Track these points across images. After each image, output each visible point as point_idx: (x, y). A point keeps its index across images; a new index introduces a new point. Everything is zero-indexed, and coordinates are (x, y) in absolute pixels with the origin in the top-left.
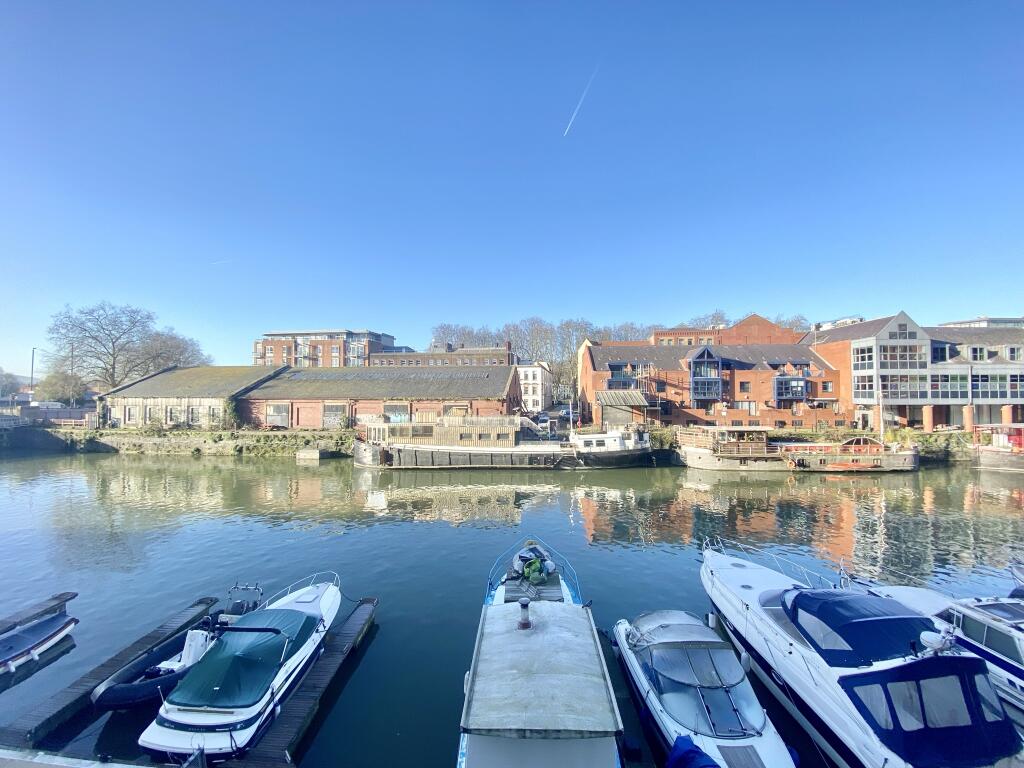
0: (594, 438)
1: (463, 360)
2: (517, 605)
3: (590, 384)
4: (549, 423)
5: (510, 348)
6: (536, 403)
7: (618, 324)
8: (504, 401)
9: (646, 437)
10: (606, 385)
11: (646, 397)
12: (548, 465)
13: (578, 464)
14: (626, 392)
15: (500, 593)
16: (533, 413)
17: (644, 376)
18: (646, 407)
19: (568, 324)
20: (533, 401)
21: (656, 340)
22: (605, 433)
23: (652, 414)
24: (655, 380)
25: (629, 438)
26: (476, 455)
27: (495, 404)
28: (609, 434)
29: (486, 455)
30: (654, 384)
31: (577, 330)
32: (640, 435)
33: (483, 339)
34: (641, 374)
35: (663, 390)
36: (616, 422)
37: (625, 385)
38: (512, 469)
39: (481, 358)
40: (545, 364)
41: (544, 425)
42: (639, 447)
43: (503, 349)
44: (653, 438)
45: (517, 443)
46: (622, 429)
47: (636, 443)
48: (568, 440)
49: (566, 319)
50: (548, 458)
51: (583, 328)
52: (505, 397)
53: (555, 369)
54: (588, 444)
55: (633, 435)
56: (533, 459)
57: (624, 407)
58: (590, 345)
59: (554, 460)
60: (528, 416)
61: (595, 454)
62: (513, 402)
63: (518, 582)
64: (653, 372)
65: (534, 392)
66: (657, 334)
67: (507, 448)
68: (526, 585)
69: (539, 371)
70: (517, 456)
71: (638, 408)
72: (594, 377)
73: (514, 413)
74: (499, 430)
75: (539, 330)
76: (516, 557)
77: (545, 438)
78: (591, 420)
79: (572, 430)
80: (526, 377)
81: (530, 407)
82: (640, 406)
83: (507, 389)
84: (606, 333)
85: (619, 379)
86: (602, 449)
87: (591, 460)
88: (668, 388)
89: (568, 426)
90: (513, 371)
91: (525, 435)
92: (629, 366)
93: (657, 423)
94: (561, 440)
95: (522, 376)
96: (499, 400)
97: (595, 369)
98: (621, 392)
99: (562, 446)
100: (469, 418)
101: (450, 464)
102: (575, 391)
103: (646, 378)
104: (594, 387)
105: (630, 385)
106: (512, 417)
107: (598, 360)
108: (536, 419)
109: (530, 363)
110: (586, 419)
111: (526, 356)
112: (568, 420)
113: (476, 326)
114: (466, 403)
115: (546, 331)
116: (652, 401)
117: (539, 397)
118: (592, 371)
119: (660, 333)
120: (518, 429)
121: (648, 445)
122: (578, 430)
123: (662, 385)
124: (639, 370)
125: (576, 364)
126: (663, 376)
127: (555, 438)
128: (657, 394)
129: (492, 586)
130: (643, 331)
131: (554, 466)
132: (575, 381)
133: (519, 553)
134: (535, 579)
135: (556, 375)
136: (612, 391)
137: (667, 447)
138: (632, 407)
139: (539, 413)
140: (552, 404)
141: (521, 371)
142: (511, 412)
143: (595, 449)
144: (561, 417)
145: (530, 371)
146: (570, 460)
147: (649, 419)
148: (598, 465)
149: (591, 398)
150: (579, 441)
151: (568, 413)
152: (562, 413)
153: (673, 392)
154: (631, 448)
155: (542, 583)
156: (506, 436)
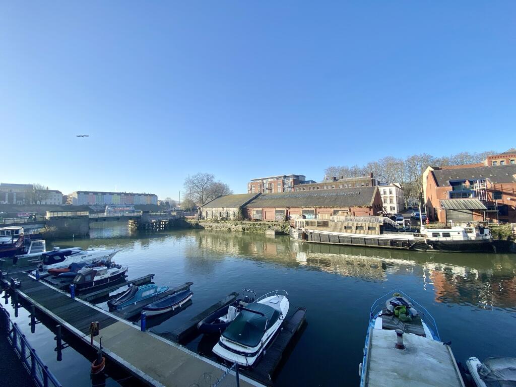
0: (441, 231)
1: (343, 185)
2: (393, 332)
3: (434, 195)
4: (404, 220)
5: (372, 176)
6: (392, 208)
7: (454, 155)
8: (371, 207)
9: (486, 231)
10: (448, 196)
11: (484, 203)
12: (405, 247)
13: (429, 248)
14: (466, 200)
15: (378, 322)
16: (391, 214)
17: (482, 188)
18: (485, 210)
19: (413, 159)
20: (391, 206)
21: (490, 162)
22: (450, 228)
23: (491, 215)
24: (491, 191)
25: (471, 232)
26: (355, 238)
27: (365, 209)
28: (453, 229)
29: (361, 239)
30: (491, 194)
31: (420, 161)
32: (481, 230)
33: (355, 173)
34: (478, 186)
35: (500, 198)
36: (459, 221)
37: (466, 195)
38: (379, 248)
39: (354, 183)
40: (398, 184)
41: (400, 222)
42: (481, 238)
43: (368, 177)
44: (492, 232)
45: (381, 233)
46: (464, 226)
47: (477, 235)
48: (419, 231)
49: (412, 154)
50: (405, 243)
51: (426, 161)
52: (371, 205)
53: (405, 187)
54: (435, 235)
55: (474, 230)
56: (393, 242)
57: (465, 211)
58: (433, 170)
59: (409, 245)
60: (388, 216)
61: (442, 242)
62: (377, 208)
63: (391, 318)
64: (489, 184)
65: (391, 201)
66: (489, 158)
67: (375, 235)
68: (396, 321)
69: (394, 189)
70: (382, 240)
71: (479, 211)
72: (438, 191)
73: (378, 215)
74: (368, 224)
75: (393, 165)
76: (388, 302)
77: (401, 230)
78: (437, 219)
79: (422, 225)
80: (385, 193)
81: (389, 211)
82: (479, 210)
83: (373, 200)
84: (445, 161)
85: (458, 189)
86: (448, 239)
87: (436, 245)
88: (504, 196)
89: (419, 223)
90: (376, 189)
91: (385, 228)
92: (467, 182)
93: (496, 222)
94: (414, 232)
95: (382, 193)
96: (368, 207)
97: (438, 185)
98: (462, 200)
99: (415, 236)
100: (349, 217)
101: (339, 242)
102: (422, 200)
103: (483, 189)
104: (438, 197)
105: (469, 195)
106: (377, 217)
107: (440, 179)
108: (394, 218)
109: (387, 184)
110: (432, 217)
111: (384, 180)
112: (418, 219)
113: (350, 166)
114: (347, 209)
115: (397, 164)
116: (490, 205)
117: (395, 204)
118: (436, 187)
119: (491, 158)
120: (382, 224)
121: (488, 237)
122: (426, 225)
123: (498, 194)
124: (477, 184)
125: (421, 184)
126: (498, 187)
127: (408, 230)
128: (494, 201)
129: (373, 316)
130: (477, 157)
131: (409, 249)
132: (421, 194)
133: (389, 300)
134: (403, 318)
135: (406, 191)
136: (454, 200)
137: (505, 239)
138: (472, 210)
139: (395, 214)
140: (403, 209)
141: (381, 189)
142: (376, 214)
143: (442, 239)
144: (412, 217)
145: (387, 189)
146: (422, 245)
147: (488, 219)
148: (444, 249)
149: (436, 204)
150: (427, 233)
151: (419, 215)
152: (413, 214)
153: (509, 199)
154: (473, 239)
155: (408, 321)
156: (374, 228)
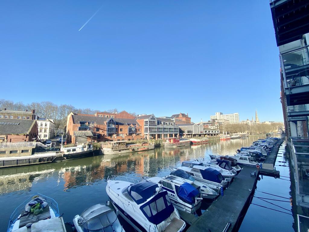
0: (71, 148)
1: (4, 116)
2: (25, 227)
3: (71, 128)
4: (51, 144)
5: (34, 111)
6: (45, 136)
7: (85, 109)
8: (27, 135)
9: (91, 146)
10: (78, 129)
11: (93, 133)
12: (49, 161)
13: (64, 159)
14: (85, 131)
15: (17, 223)
16: (43, 140)
17: (92, 126)
18: (92, 136)
19: (64, 106)
20: (44, 134)
21: (97, 115)
22: (76, 146)
23: (94, 139)
24: (96, 128)
25: (85, 147)
26: (7, 161)
27: (22, 136)
28: (78, 146)
29: (14, 161)
30: (95, 129)
31: (68, 109)
32: (89, 146)
33: (19, 107)
34: (91, 125)
35: (98, 131)
36: (81, 142)
37: (86, 129)
38: (29, 165)
39: (16, 116)
40: (52, 120)
41: (49, 145)
42: (89, 150)
43: (31, 113)
44: (94, 146)
45: (33, 153)
46: (83, 144)
47: (88, 149)
48: (60, 150)
49: (64, 104)
50: (49, 159)
51: (71, 109)
52: (28, 134)
53: (56, 123)
54: (69, 151)
55: (87, 146)
56: (41, 160)
57: (84, 137)
58: (73, 114)
59: (52, 159)
60: (41, 142)
61: (71, 154)
62: (33, 135)
63: (27, 217)
64: (95, 125)
65: (45, 131)
66: (98, 113)
67: (28, 156)
68: (31, 216)
69: (48, 123)
70: (32, 159)
71: (90, 137)
72: (73, 126)
73: (33, 141)
74: (23, 149)
75: (51, 108)
76: (27, 205)
77: (49, 150)
78: (71, 142)
79: (62, 146)
80: (42, 125)
81: (42, 138)
82: (90, 136)
83: (30, 130)
84: (80, 111)
85: (83, 126)
86: (75, 152)
87: (68, 156)
88: (100, 130)
89: (60, 145)
90: (34, 122)
91: (38, 150)
92: (87, 123)
93: (96, 141)
94: (57, 150)
95: (39, 125)
96: (24, 135)
97: (74, 123)
98: (84, 132)
99: (57, 153)
100: (4, 144)
102: (65, 131)
103: (93, 127)
104: (73, 130)
105: (87, 129)
106: (31, 142)
107: (76, 120)
108: (45, 143)
109: (44, 119)
110: (69, 141)
111: (43, 117)
112: (61, 142)
113: (15, 102)
114: (4, 136)
115: (54, 108)
116: (94, 134)
117: (48, 133)
118: (73, 124)
119: (99, 113)
120: (34, 147)
121: (92, 149)
122: (65, 146)
123: (98, 129)
124: (91, 124)
125: (66, 121)
126: (98, 126)
127: (53, 150)
128: (96, 132)
129: (12, 222)
130: (93, 112)
131: (52, 161)
132: (66, 127)
133: (28, 204)
135: (57, 125)
136: (80, 131)
137: (98, 149)
138: (87, 136)
139: (47, 140)
140: (53, 136)
141: (39, 122)
142: (31, 140)
143: (71, 152)
144: (57, 141)
145: (44, 123)
146: (60, 158)
147: (93, 140)
148: (72, 158)
149: (71, 134)
150: (64, 150)
151: (61, 140)
152: (58, 139)
153: (101, 131)
154: (86, 151)
155: (41, 213)
156: (27, 151)
